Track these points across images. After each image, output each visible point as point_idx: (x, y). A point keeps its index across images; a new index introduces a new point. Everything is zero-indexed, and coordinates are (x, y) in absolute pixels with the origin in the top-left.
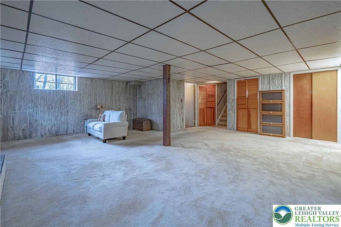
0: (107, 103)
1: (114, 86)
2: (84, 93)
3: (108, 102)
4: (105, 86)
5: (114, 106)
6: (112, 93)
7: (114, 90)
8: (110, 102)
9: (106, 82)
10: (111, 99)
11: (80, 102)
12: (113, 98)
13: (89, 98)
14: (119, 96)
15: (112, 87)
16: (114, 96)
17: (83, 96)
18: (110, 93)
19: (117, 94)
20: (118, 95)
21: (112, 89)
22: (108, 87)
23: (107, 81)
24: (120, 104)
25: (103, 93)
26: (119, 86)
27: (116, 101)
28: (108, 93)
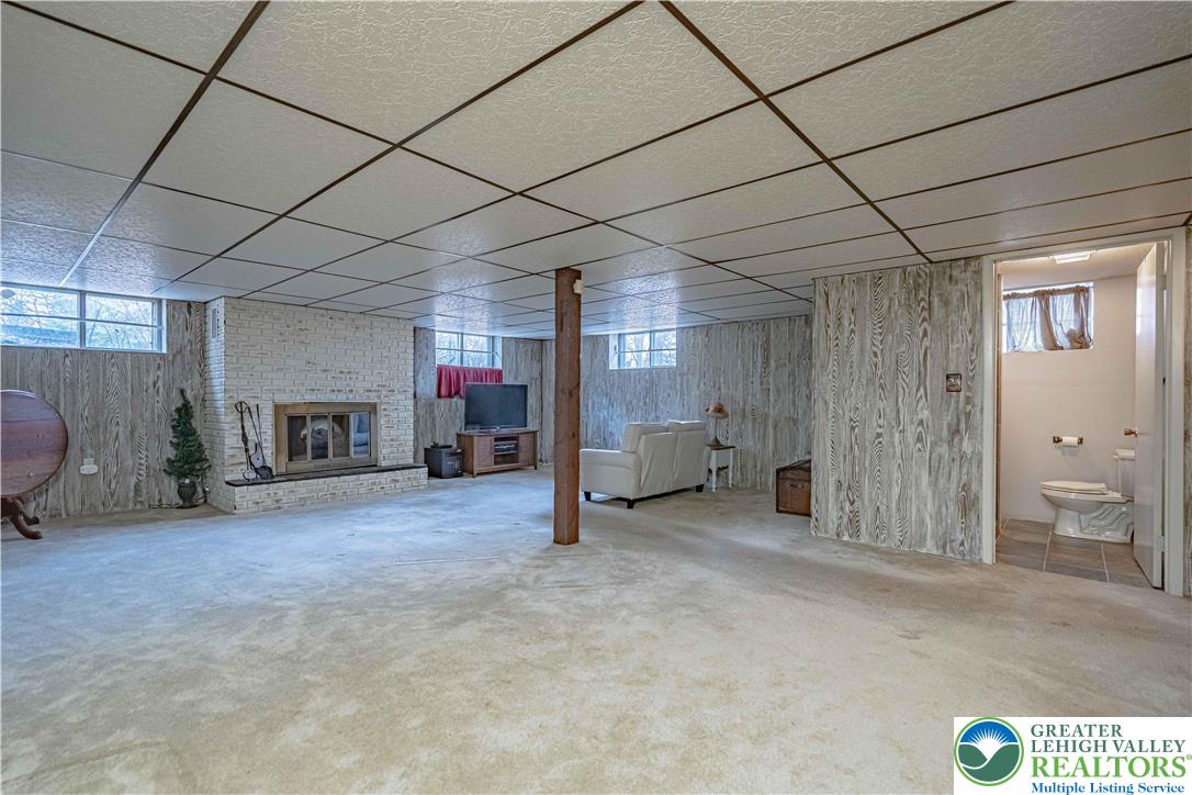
0: (750, 398)
1: (772, 336)
2: (689, 369)
3: (754, 396)
4: (743, 343)
5: (774, 407)
6: (766, 361)
7: (772, 352)
8: (758, 396)
9: (745, 330)
10: (762, 384)
11: (682, 395)
12: (771, 380)
13: (702, 385)
14: (792, 374)
15: (767, 342)
16: (772, 374)
17: (688, 381)
18: (759, 364)
19: (785, 365)
20: (787, 370)
21: (766, 350)
22: (754, 346)
23: (750, 325)
24: (794, 401)
25: (737, 366)
26: (791, 335)
27: (782, 392)
28: (754, 363)
